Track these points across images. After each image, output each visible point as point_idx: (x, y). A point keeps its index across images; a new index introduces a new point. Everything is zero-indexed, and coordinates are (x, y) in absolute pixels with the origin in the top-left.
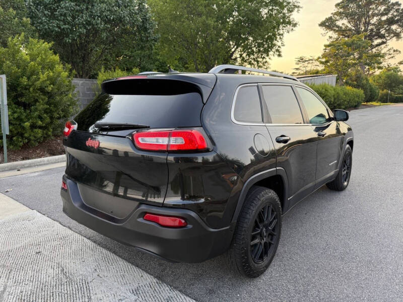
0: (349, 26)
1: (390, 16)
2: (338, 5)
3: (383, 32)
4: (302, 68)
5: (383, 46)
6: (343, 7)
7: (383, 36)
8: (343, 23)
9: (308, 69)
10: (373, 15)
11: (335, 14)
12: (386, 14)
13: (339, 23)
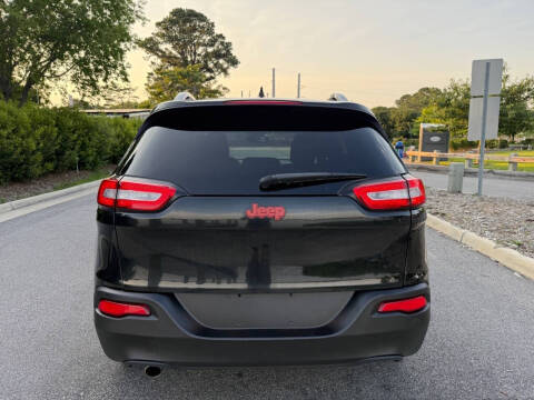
0: (174, 52)
1: (215, 48)
2: (158, 24)
3: (211, 65)
4: (116, 99)
5: (212, 81)
6: (166, 29)
7: (210, 70)
8: (166, 47)
9: (125, 101)
10: (199, 44)
11: (157, 35)
12: (212, 45)
13: (162, 47)
